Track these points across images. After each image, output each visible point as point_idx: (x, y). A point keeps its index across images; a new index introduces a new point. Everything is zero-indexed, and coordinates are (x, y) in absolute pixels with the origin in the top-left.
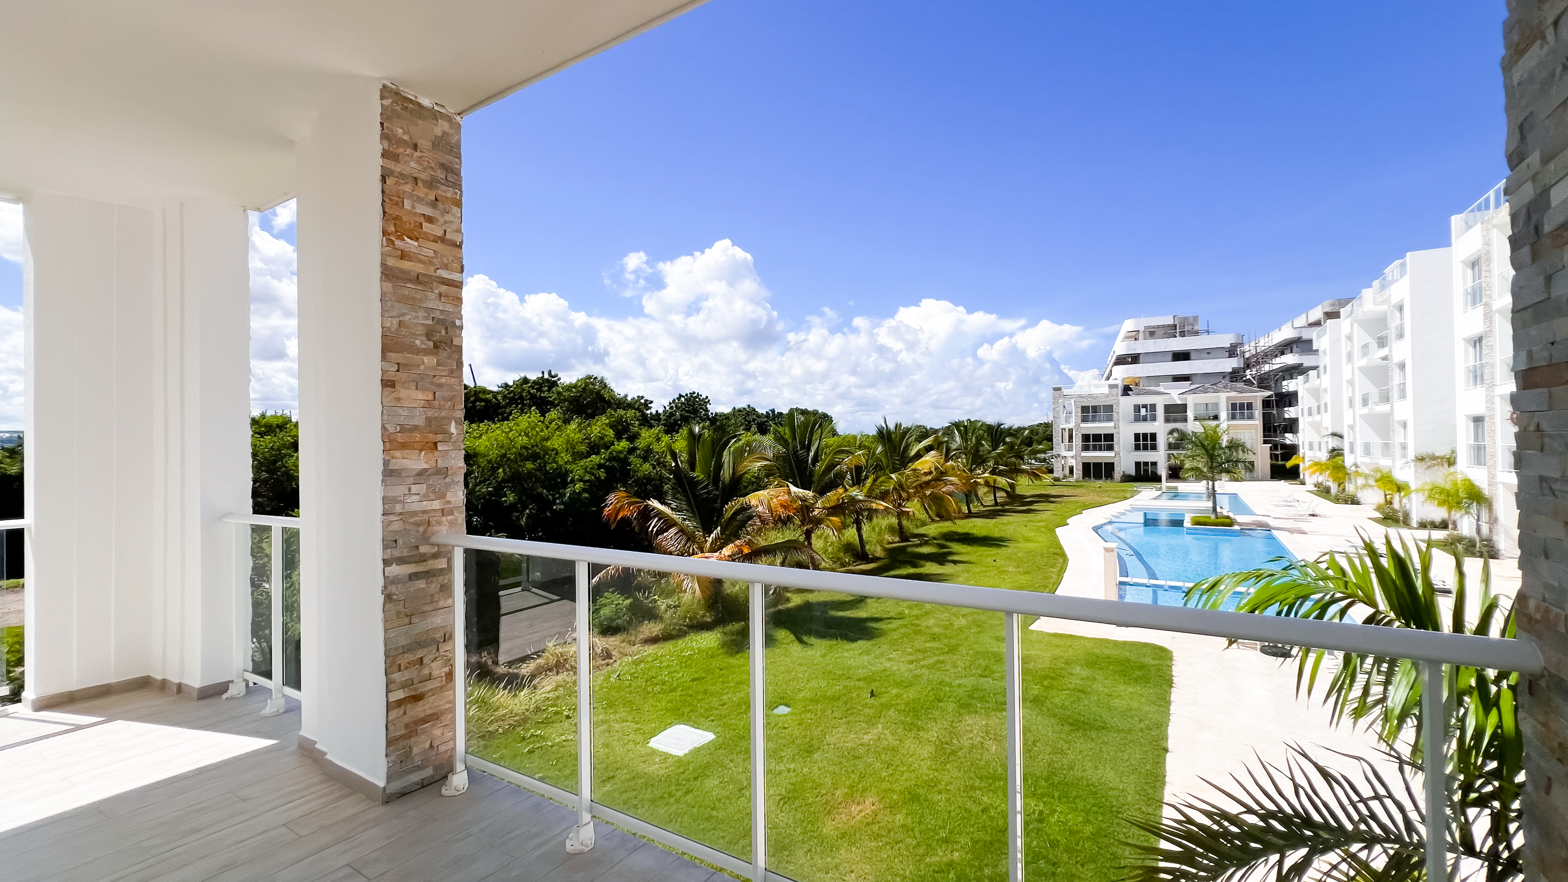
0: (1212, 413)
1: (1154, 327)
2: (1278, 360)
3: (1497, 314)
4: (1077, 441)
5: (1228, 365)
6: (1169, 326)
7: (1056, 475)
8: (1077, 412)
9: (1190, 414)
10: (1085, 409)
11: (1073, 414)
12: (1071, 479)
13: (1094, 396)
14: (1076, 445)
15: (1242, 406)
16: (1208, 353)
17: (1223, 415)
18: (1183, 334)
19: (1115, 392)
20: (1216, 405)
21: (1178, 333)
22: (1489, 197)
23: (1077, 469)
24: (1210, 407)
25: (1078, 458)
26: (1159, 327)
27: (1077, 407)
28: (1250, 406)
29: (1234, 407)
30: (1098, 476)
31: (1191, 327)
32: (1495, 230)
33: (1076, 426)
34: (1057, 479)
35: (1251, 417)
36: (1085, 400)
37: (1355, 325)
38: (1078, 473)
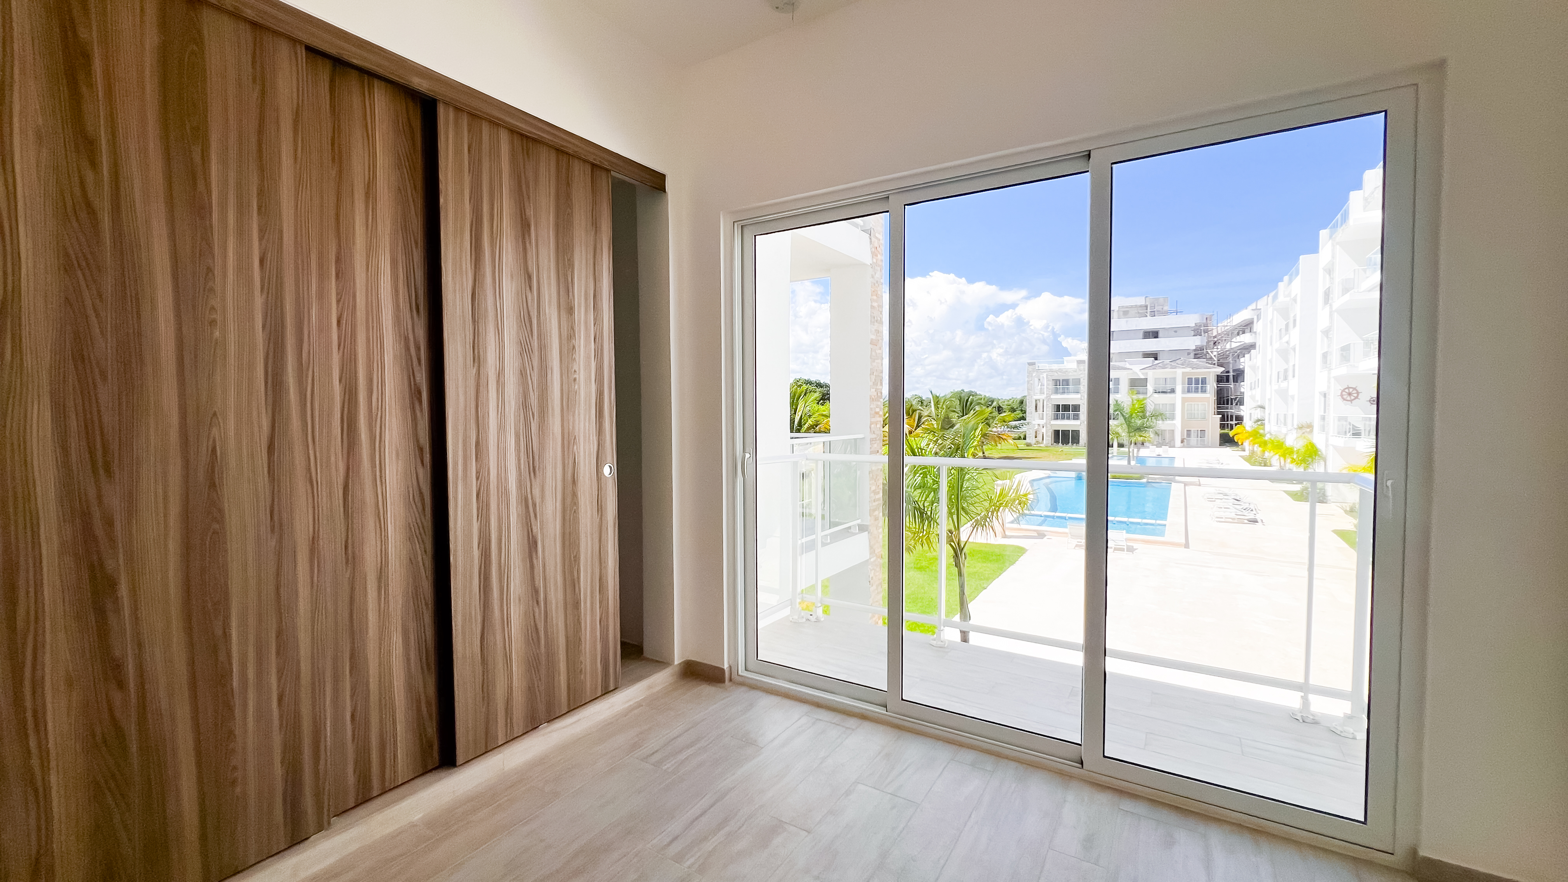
0: (1169, 387)
1: (1127, 307)
2: (1238, 339)
3: (1336, 313)
4: (1049, 411)
5: (1194, 342)
6: (1141, 306)
7: (1028, 440)
8: (1048, 385)
9: (1150, 388)
10: (1057, 382)
11: (1045, 387)
12: (1041, 445)
13: (1064, 370)
14: (1046, 414)
15: (1197, 381)
16: (1176, 331)
17: (1179, 389)
18: (1153, 314)
19: (1082, 367)
20: (1174, 379)
21: (1149, 313)
22: (1338, 220)
23: (1047, 436)
24: (1168, 381)
25: (1048, 426)
26: (1132, 307)
27: (1048, 380)
28: (1204, 381)
29: (1190, 381)
30: (1065, 442)
31: (1161, 307)
32: (1338, 246)
33: (1047, 397)
34: (1028, 445)
35: (1204, 391)
36: (1056, 374)
37: (1275, 312)
38: (1049, 438)
